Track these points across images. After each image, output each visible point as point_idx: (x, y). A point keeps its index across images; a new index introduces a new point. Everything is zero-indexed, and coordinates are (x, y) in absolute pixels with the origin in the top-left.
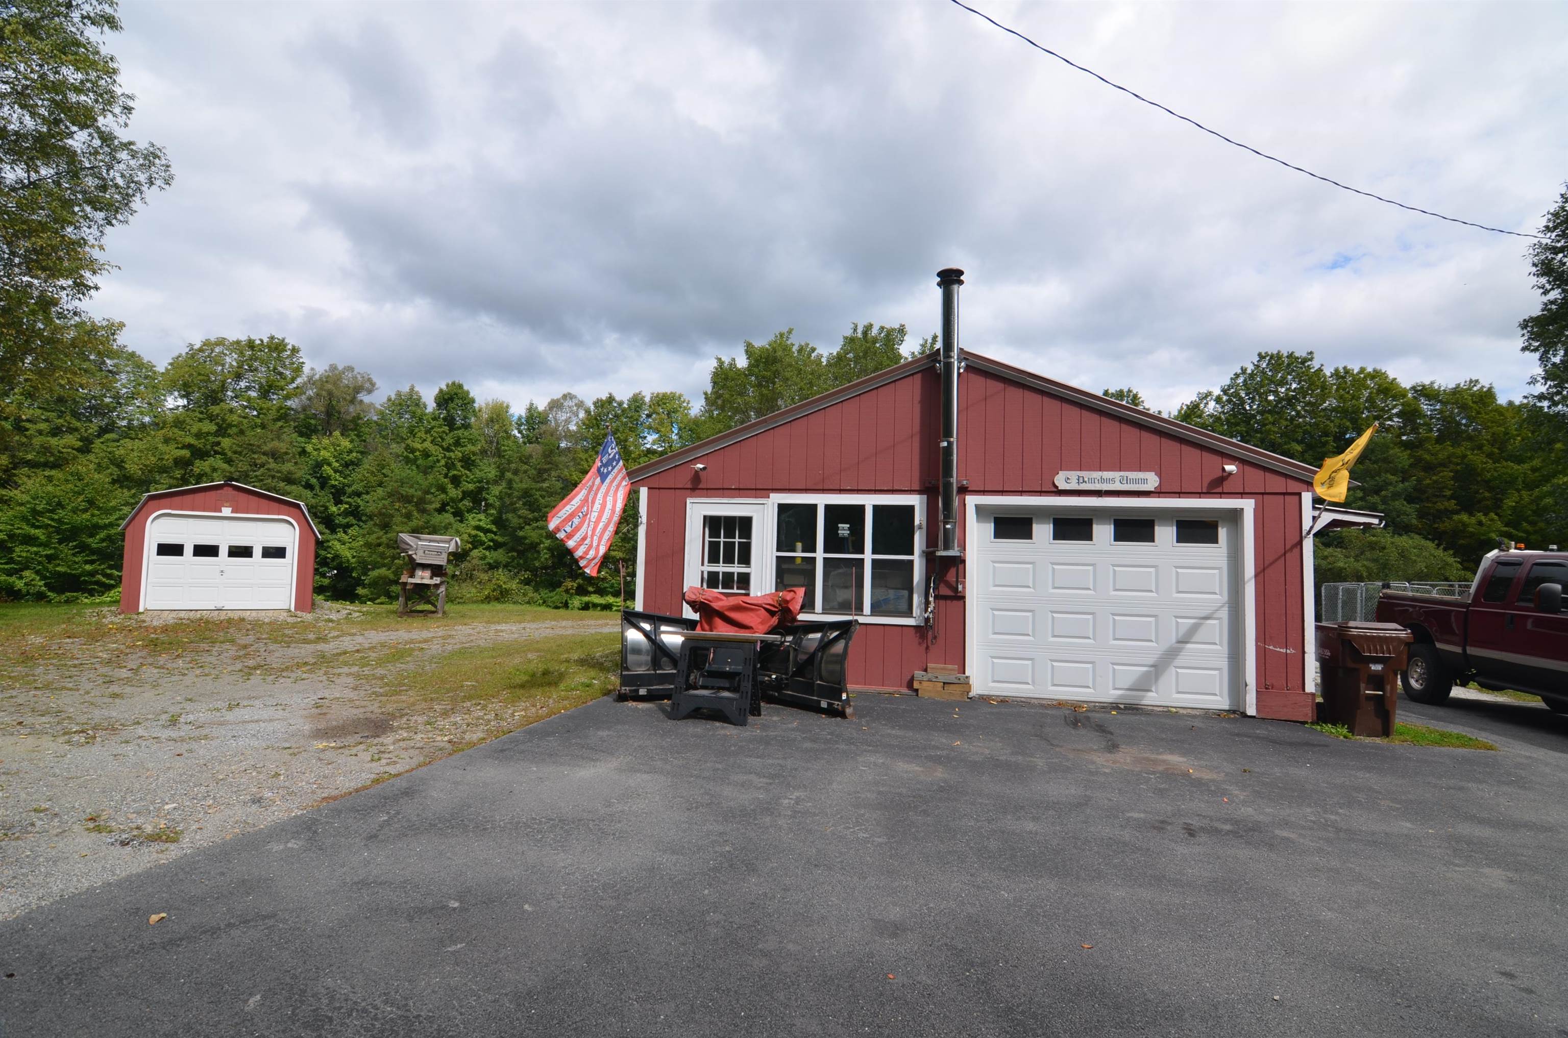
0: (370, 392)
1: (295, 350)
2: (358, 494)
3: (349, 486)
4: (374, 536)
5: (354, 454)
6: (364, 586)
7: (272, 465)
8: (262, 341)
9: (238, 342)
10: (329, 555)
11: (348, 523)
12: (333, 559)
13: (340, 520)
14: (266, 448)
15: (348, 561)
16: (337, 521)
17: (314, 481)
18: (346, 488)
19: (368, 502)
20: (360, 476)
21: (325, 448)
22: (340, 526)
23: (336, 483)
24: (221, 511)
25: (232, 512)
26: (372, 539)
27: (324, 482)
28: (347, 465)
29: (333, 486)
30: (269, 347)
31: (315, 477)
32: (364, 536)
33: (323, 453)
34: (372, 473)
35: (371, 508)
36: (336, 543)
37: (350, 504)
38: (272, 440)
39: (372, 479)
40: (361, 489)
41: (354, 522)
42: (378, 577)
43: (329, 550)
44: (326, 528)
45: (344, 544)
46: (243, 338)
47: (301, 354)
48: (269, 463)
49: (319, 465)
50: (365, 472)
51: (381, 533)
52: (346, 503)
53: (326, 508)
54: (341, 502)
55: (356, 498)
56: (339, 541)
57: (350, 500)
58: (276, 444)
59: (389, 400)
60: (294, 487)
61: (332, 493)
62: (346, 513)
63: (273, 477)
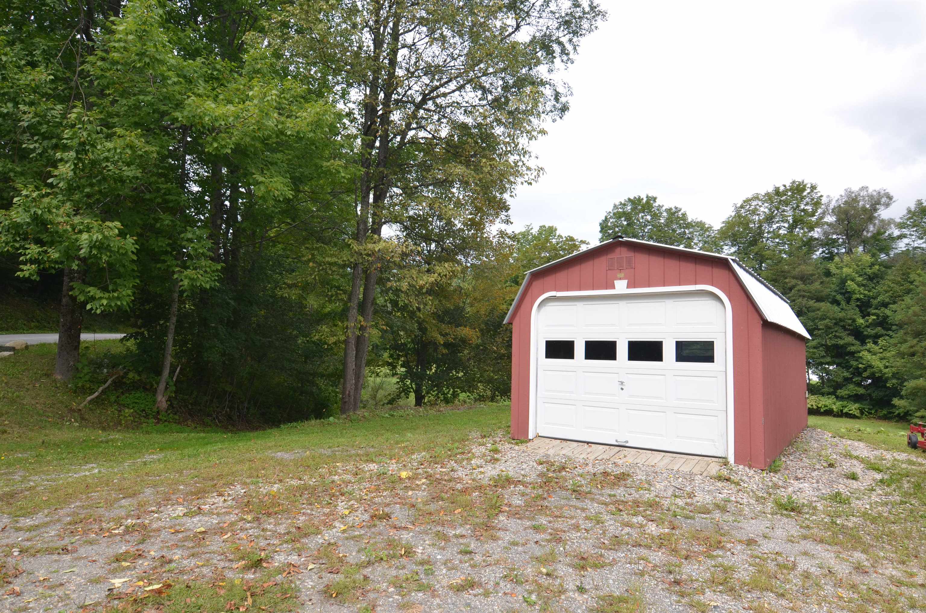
0: (887, 205)
1: (813, 188)
2: (885, 305)
3: (875, 298)
4: (908, 344)
5: (877, 267)
6: (902, 397)
7: (801, 286)
8: (785, 186)
9: (767, 194)
10: (860, 366)
11: (876, 334)
12: (865, 369)
13: (870, 331)
14: (797, 272)
15: (881, 371)
16: (865, 333)
17: (839, 297)
18: (872, 300)
19: (896, 311)
20: (885, 288)
21: (846, 266)
22: (868, 337)
23: (862, 296)
24: (613, 287)
25: (629, 286)
26: (904, 348)
27: (848, 296)
28: (871, 278)
29: (858, 300)
30: (791, 189)
31: (841, 293)
32: (895, 345)
33: (845, 270)
34: (898, 283)
35: (899, 317)
36: (866, 353)
37: (878, 315)
38: (800, 264)
39: (897, 288)
40: (887, 300)
41: (883, 332)
42: (914, 388)
43: (860, 360)
44: (856, 339)
45: (875, 354)
46: (771, 189)
47: (818, 189)
48: (799, 285)
49: (843, 282)
50: (890, 283)
51: (915, 341)
52: (873, 315)
53: (854, 321)
54: (869, 315)
55: (883, 309)
56: (869, 351)
57: (876, 311)
58: (803, 267)
59: (909, 211)
60: (822, 304)
61: (857, 306)
62: (874, 324)
63: (804, 297)
